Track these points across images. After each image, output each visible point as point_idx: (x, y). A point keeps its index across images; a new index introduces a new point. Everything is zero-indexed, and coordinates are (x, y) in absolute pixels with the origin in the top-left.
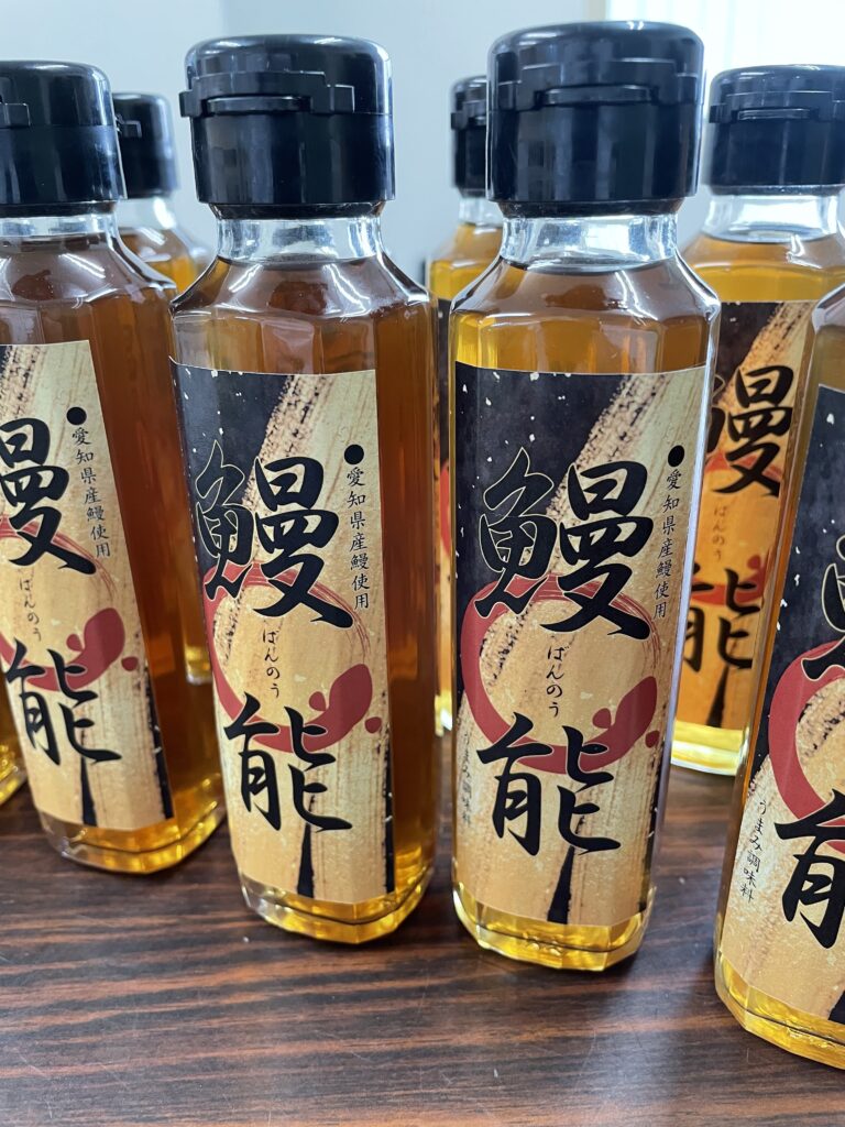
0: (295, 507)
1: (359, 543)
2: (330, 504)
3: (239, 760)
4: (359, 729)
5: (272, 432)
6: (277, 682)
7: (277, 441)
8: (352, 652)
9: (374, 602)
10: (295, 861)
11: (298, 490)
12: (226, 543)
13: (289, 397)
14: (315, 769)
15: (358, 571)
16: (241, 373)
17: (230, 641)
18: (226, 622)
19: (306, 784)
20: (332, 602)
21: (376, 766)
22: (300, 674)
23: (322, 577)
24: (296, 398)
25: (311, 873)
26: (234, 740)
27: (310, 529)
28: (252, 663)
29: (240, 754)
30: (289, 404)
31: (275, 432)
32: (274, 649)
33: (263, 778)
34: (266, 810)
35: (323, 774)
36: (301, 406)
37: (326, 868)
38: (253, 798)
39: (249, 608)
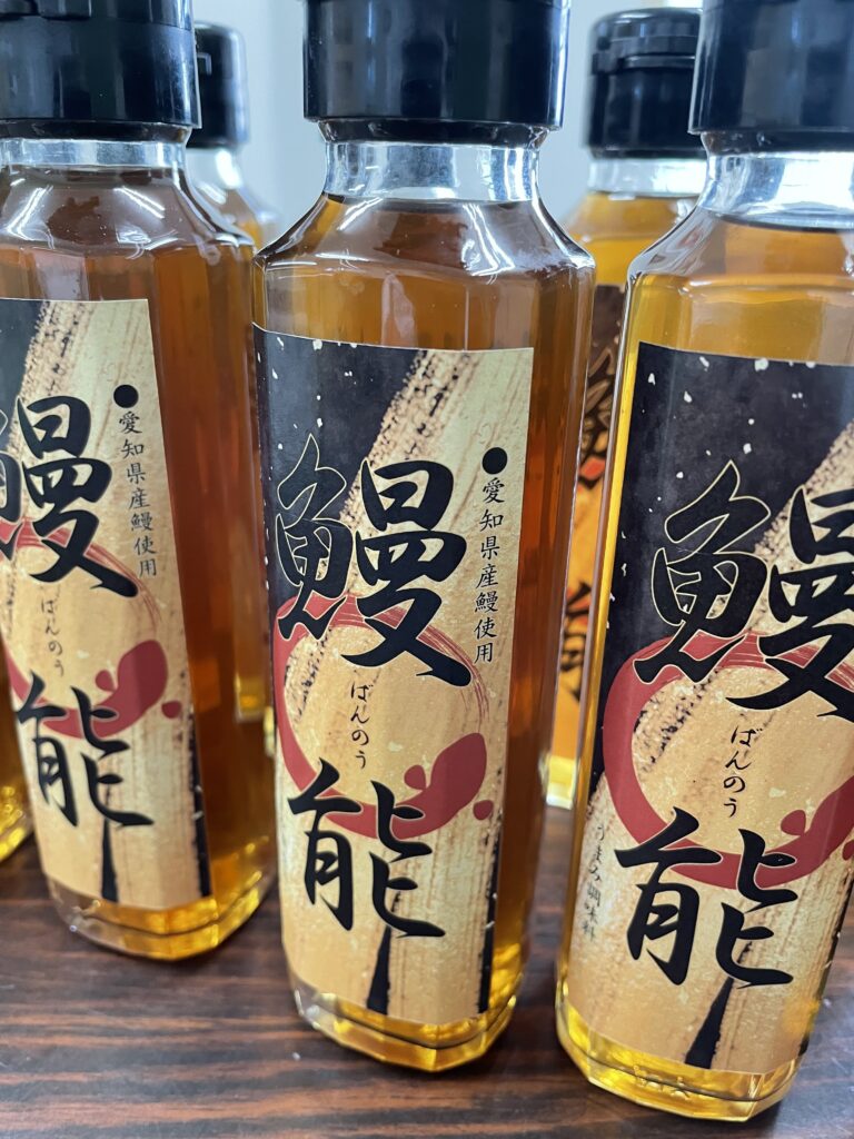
0: (410, 526)
1: (488, 577)
2: (457, 525)
3: (305, 841)
4: (466, 815)
5: (389, 427)
6: (364, 749)
7: (395, 438)
8: (466, 716)
9: (500, 654)
10: (368, 968)
11: (417, 505)
12: (313, 568)
13: (417, 380)
14: (404, 861)
15: (484, 614)
16: (354, 345)
17: (306, 692)
18: (303, 669)
19: (391, 877)
20: (448, 653)
21: (481, 861)
22: (396, 741)
23: (438, 620)
24: (426, 381)
25: (387, 985)
26: (301, 816)
27: (427, 556)
28: (334, 723)
29: (307, 834)
30: (417, 389)
31: (394, 426)
32: (365, 707)
33: (335, 866)
34: (335, 904)
35: (414, 868)
36: (433, 392)
37: (407, 981)
38: (319, 888)
39: (337, 653)
